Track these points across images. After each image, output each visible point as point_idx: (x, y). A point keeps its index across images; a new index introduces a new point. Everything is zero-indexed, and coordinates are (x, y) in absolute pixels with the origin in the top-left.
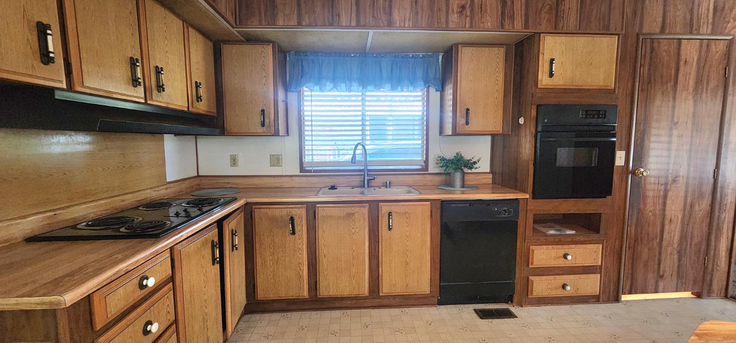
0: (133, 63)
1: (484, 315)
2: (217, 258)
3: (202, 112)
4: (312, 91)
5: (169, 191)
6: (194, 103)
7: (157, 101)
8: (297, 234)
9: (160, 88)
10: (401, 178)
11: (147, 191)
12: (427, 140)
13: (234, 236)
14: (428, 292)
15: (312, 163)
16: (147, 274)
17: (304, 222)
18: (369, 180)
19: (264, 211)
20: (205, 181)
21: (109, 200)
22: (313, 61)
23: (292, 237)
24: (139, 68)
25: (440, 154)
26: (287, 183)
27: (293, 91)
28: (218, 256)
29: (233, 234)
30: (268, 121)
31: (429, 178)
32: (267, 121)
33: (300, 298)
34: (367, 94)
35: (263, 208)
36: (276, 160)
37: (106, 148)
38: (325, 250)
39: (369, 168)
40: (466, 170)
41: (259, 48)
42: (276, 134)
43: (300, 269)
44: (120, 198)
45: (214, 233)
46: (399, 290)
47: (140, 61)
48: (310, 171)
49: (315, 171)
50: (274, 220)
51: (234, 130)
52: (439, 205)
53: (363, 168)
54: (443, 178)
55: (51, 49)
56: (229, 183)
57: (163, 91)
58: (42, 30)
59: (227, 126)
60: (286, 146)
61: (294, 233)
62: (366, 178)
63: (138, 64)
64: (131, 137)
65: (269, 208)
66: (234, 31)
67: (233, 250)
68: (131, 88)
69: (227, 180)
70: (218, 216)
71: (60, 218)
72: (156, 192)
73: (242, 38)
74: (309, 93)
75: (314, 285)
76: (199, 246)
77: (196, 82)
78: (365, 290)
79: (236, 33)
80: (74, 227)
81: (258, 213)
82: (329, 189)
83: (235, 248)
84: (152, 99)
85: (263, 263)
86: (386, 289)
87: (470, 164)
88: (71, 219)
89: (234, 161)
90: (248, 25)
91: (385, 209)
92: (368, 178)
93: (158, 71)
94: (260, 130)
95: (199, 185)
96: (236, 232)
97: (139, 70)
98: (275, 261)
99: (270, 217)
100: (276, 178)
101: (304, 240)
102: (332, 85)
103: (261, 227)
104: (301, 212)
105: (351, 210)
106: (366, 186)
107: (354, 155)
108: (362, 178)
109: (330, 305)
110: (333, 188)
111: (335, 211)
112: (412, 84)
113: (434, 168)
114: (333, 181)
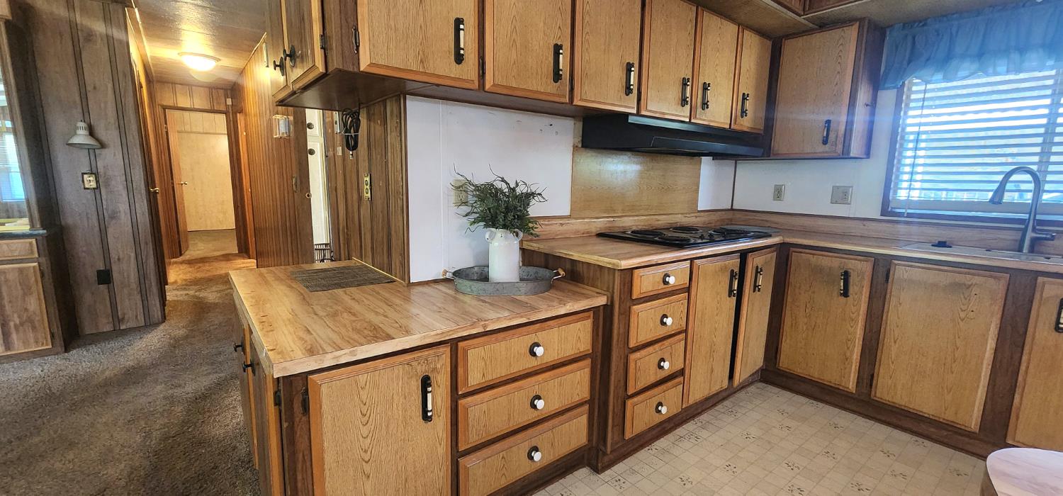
0: (684, 83)
2: (734, 290)
3: (745, 129)
4: (927, 82)
5: (698, 219)
6: (737, 119)
7: (701, 119)
8: (851, 296)
9: (705, 105)
11: (677, 216)
13: (759, 274)
15: (909, 203)
16: (669, 273)
17: (867, 283)
19: (805, 256)
20: (738, 215)
21: (648, 217)
22: (937, 31)
23: (843, 299)
24: (688, 87)
26: (857, 228)
27: (888, 88)
28: (736, 288)
29: (757, 272)
30: (834, 136)
32: (832, 136)
33: (841, 388)
35: (804, 253)
36: (841, 195)
37: (652, 169)
38: (896, 332)
41: (835, 34)
42: (845, 155)
43: (848, 348)
44: (657, 217)
45: (734, 262)
47: (690, 80)
48: (901, 215)
49: (912, 216)
50: (818, 271)
51: (783, 150)
53: (1026, 216)
55: (632, 83)
56: (767, 221)
57: (707, 108)
58: (629, 67)
59: (776, 146)
60: (861, 174)
61: (845, 293)
62: (1030, 235)
63: (688, 83)
64: (672, 159)
65: (813, 254)
66: (801, 19)
67: (754, 291)
68: (680, 107)
70: (743, 246)
71: (617, 224)
72: (686, 219)
73: (811, 25)
74: (921, 87)
75: (868, 378)
76: (717, 270)
77: (744, 94)
78: (971, 420)
79: (803, 21)
80: (624, 232)
82: (933, 245)
83: (757, 288)
84: (695, 118)
85: (794, 325)
88: (623, 227)
89: (778, 193)
90: (822, 7)
91: (1051, 289)
92: (1035, 235)
93: (706, 87)
94: (821, 149)
95: (731, 220)
96: (761, 270)
97: (689, 88)
98: (811, 326)
99: (813, 266)
100: (838, 221)
101: (862, 309)
102: (975, 66)
103: (797, 277)
104: (866, 267)
105: (967, 279)
106: (1025, 250)
107: (1001, 190)
108: (1018, 236)
109: (894, 421)
110: (942, 244)
111: (931, 276)
114: (946, 234)
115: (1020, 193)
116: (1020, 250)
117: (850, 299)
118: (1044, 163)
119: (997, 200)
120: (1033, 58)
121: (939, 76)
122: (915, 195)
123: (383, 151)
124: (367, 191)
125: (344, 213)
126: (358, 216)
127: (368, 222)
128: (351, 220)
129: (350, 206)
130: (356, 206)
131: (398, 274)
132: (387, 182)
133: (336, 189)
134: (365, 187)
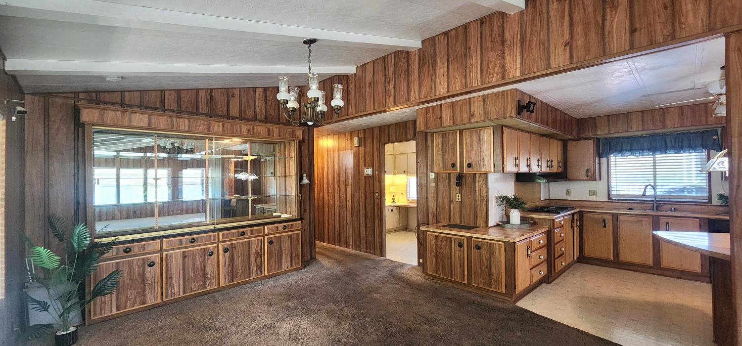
4: (616, 157)
5: (542, 203)
6: (558, 169)
11: (537, 203)
12: (710, 183)
14: (699, 271)
15: (617, 196)
17: (611, 223)
18: (657, 207)
19: (589, 215)
20: (552, 202)
21: (531, 204)
22: (617, 144)
23: (604, 228)
25: (721, 193)
26: (602, 205)
27: (604, 158)
31: (712, 208)
32: (590, 174)
33: (608, 259)
34: (657, 156)
36: (593, 193)
39: (657, 199)
41: (586, 142)
42: (595, 180)
43: (609, 246)
48: (615, 200)
49: (618, 200)
50: (593, 219)
51: (572, 179)
52: (707, 221)
53: (653, 199)
54: (724, 208)
55: (539, 164)
56: (565, 203)
58: (538, 160)
59: (569, 176)
60: (599, 187)
61: (605, 226)
62: (655, 205)
65: (591, 214)
68: (547, 169)
69: (561, 202)
73: (578, 139)
74: (614, 157)
75: (616, 253)
76: (568, 220)
77: (559, 161)
78: (650, 262)
79: (574, 138)
81: (586, 216)
82: (627, 209)
85: (588, 239)
86: (665, 264)
89: (568, 193)
90: (583, 136)
91: (664, 220)
92: (657, 205)
94: (586, 178)
95: (550, 203)
98: (594, 239)
99: (591, 218)
100: (593, 202)
101: (611, 231)
102: (630, 153)
103: (587, 223)
104: (610, 217)
105: (640, 219)
106: (655, 210)
107: (645, 191)
108: (652, 205)
109: (627, 268)
110: (630, 209)
111: (630, 219)
112: (693, 149)
113: (715, 201)
114: (631, 206)
115: (650, 192)
116: (654, 210)
117: (606, 228)
118: (655, 182)
119: (644, 195)
120: (646, 153)
121: (620, 155)
122: (620, 193)
123: (473, 187)
124: (458, 199)
125: (434, 206)
126: (448, 207)
127: (458, 209)
128: (441, 208)
129: (441, 203)
130: (447, 204)
131: (482, 225)
132: (475, 196)
133: (427, 198)
134: (457, 197)
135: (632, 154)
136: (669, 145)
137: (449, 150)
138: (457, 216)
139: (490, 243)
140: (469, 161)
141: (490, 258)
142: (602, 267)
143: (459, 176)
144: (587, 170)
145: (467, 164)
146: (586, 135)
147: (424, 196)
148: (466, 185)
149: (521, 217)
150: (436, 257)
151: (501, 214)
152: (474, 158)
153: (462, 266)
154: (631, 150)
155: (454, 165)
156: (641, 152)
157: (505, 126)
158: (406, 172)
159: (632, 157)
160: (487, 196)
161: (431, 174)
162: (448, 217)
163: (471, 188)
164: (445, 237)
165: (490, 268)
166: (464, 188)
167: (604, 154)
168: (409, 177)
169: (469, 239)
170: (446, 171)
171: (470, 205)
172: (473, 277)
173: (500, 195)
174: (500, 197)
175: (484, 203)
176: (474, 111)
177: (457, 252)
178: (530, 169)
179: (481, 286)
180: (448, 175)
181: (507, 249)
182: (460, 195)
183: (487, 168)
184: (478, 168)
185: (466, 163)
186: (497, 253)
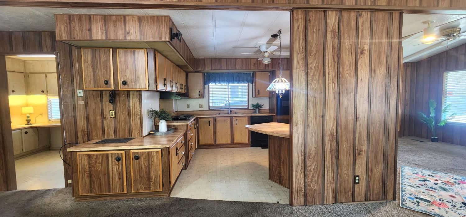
1: (262, 148)
10: (240, 111)
12: (248, 99)
14: (248, 142)
15: (213, 107)
17: (213, 122)
18: (230, 112)
20: (179, 112)
22: (213, 76)
25: (252, 103)
26: (205, 113)
31: (249, 111)
32: (201, 94)
33: (211, 144)
36: (201, 106)
38: (218, 131)
39: (230, 108)
40: (260, 108)
41: (198, 74)
42: (203, 98)
43: (212, 136)
46: (239, 142)
48: (212, 109)
49: (214, 109)
51: (191, 97)
52: (250, 117)
54: (254, 111)
59: (189, 96)
60: (204, 102)
61: (210, 125)
65: (203, 119)
66: (193, 69)
69: (186, 112)
73: (195, 71)
74: (212, 85)
75: (215, 141)
78: (230, 142)
81: (200, 120)
85: (201, 134)
86: (235, 141)
87: (261, 106)
89: (188, 106)
90: (197, 68)
91: (235, 118)
94: (198, 97)
98: (204, 133)
99: (203, 121)
101: (212, 128)
103: (201, 124)
104: (211, 119)
105: (225, 119)
108: (228, 111)
109: (220, 147)
110: (219, 114)
111: (220, 119)
112: (243, 82)
113: (251, 108)
114: (219, 112)
115: (228, 104)
119: (225, 105)
120: (226, 83)
121: (214, 83)
122: (214, 105)
123: (127, 104)
124: (112, 115)
125: (84, 124)
126: (101, 124)
127: (112, 125)
128: (93, 126)
129: (92, 121)
130: (100, 121)
131: (136, 136)
132: (129, 112)
133: (75, 117)
134: (111, 114)
135: (220, 83)
136: (235, 80)
137: (101, 67)
138: (112, 130)
139: (149, 152)
140: (124, 79)
141: (149, 165)
142: (208, 149)
143: (112, 93)
144: (200, 92)
145: (121, 82)
146: (200, 69)
147: (70, 115)
148: (119, 102)
149: (167, 125)
150: (90, 176)
151: (151, 125)
152: (129, 76)
153: (121, 178)
154: (219, 81)
155: (107, 83)
156: (224, 82)
157: (157, 50)
158: (45, 91)
159: (220, 85)
160: (141, 111)
161: (79, 91)
162: (101, 132)
163: (125, 104)
164: (100, 154)
165: (149, 173)
166: (118, 104)
167: (207, 83)
168: (49, 98)
169: (127, 151)
170: (98, 88)
171: (125, 119)
172: (133, 185)
173: (151, 110)
174: (151, 111)
175: (138, 117)
176: (130, 30)
177: (114, 167)
178: (172, 89)
179: (141, 191)
180: (99, 92)
181: (163, 154)
182: (113, 112)
183: (142, 86)
184: (133, 85)
185: (120, 80)
186: (155, 158)
